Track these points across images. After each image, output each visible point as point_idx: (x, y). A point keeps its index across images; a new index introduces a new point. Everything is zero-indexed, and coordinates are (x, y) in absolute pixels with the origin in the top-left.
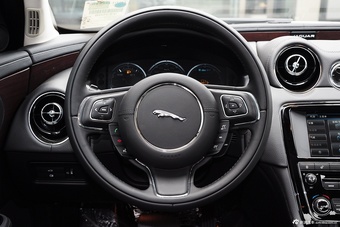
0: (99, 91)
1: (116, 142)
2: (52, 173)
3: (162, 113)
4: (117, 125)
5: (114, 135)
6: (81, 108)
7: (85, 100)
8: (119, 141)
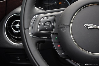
0: (44, 11)
1: (56, 46)
2: (19, 58)
3: (91, 26)
4: (57, 34)
5: (55, 42)
6: (32, 23)
7: (35, 17)
8: (59, 46)
